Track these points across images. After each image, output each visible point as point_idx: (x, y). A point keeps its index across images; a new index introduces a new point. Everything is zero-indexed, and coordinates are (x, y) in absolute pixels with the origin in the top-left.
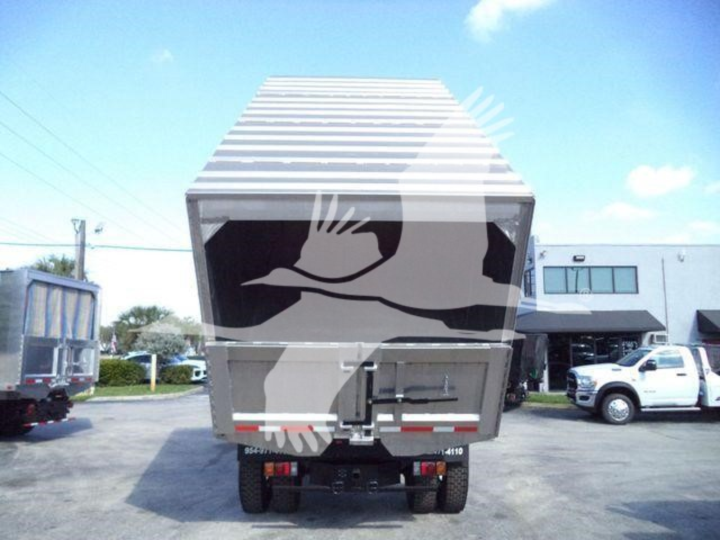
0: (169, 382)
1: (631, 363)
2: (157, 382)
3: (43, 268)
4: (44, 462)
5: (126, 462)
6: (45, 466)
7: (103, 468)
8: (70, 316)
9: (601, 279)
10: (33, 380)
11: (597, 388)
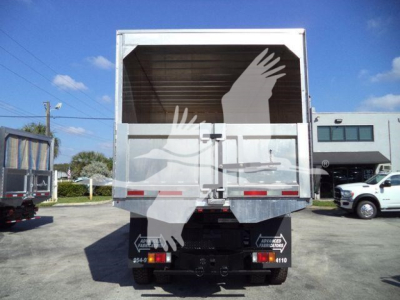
0: (101, 195)
1: (374, 183)
2: (94, 195)
3: (28, 131)
4: (17, 245)
5: (67, 245)
6: (16, 248)
7: (52, 250)
8: (34, 156)
9: (351, 133)
10: (11, 195)
11: (354, 197)
